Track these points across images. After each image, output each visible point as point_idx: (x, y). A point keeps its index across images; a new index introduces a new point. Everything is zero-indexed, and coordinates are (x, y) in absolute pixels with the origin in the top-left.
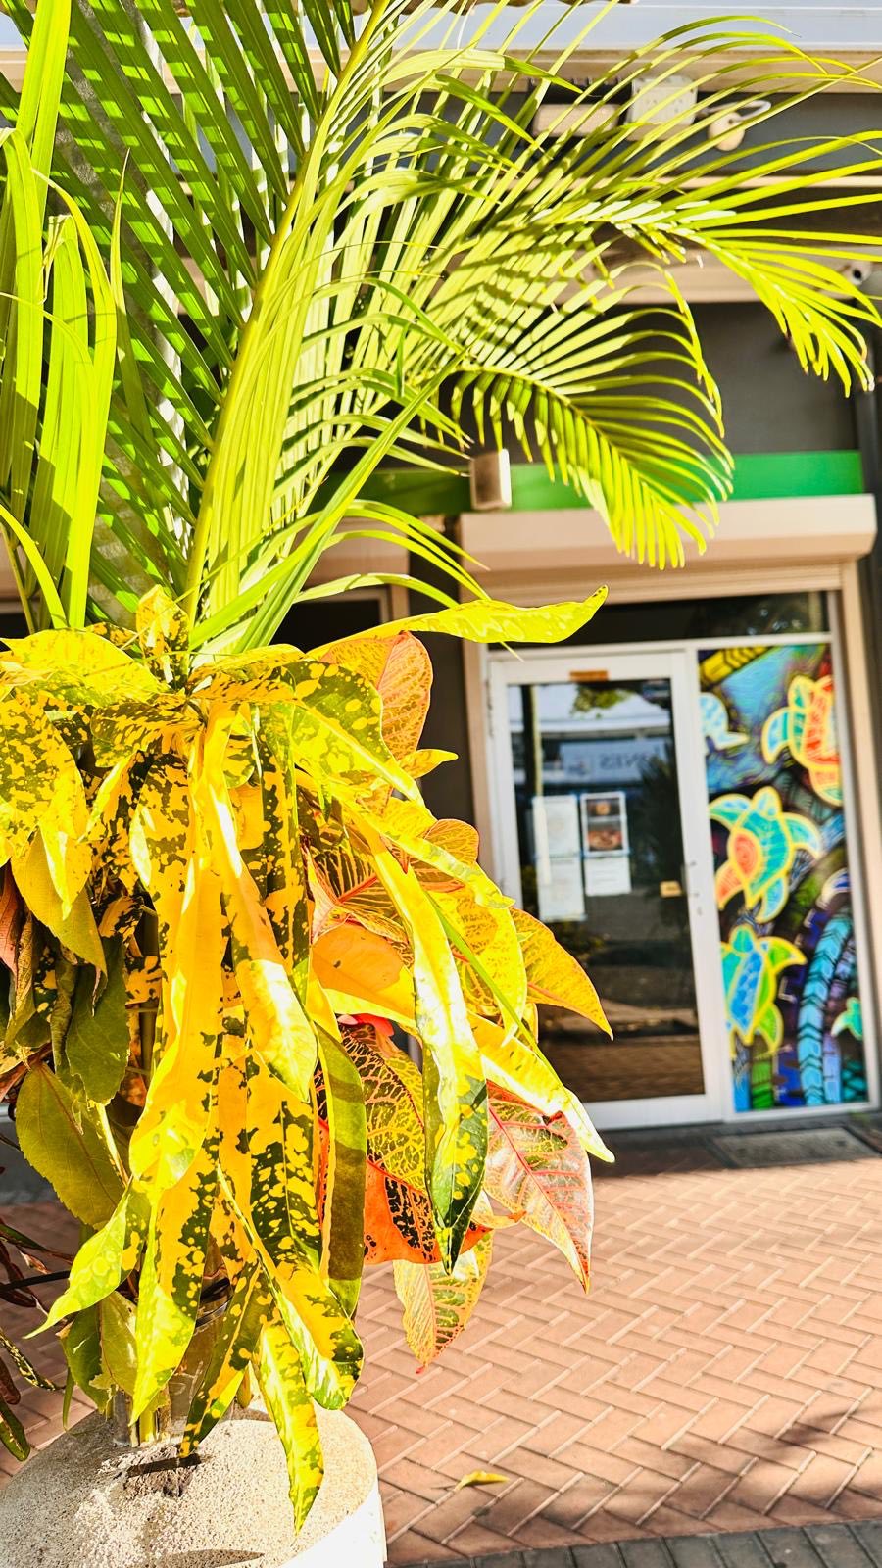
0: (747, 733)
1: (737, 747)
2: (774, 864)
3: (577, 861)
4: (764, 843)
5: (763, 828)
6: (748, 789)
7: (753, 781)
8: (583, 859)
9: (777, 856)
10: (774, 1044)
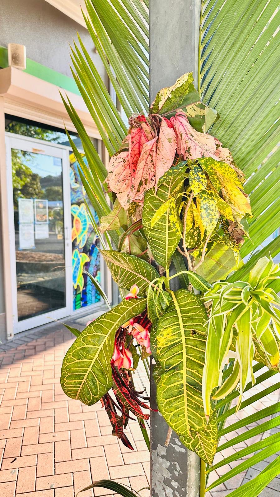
0: (79, 184)
1: (77, 188)
2: (84, 229)
3: (33, 225)
4: (82, 222)
5: (82, 217)
6: (79, 204)
7: (80, 201)
8: (35, 224)
9: (85, 226)
10: (82, 288)
